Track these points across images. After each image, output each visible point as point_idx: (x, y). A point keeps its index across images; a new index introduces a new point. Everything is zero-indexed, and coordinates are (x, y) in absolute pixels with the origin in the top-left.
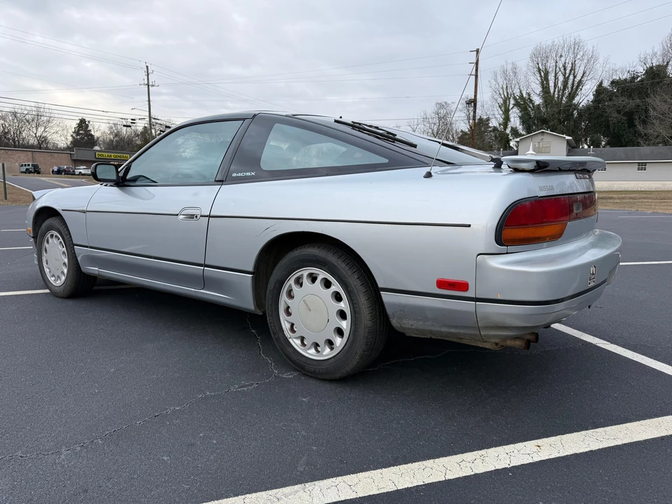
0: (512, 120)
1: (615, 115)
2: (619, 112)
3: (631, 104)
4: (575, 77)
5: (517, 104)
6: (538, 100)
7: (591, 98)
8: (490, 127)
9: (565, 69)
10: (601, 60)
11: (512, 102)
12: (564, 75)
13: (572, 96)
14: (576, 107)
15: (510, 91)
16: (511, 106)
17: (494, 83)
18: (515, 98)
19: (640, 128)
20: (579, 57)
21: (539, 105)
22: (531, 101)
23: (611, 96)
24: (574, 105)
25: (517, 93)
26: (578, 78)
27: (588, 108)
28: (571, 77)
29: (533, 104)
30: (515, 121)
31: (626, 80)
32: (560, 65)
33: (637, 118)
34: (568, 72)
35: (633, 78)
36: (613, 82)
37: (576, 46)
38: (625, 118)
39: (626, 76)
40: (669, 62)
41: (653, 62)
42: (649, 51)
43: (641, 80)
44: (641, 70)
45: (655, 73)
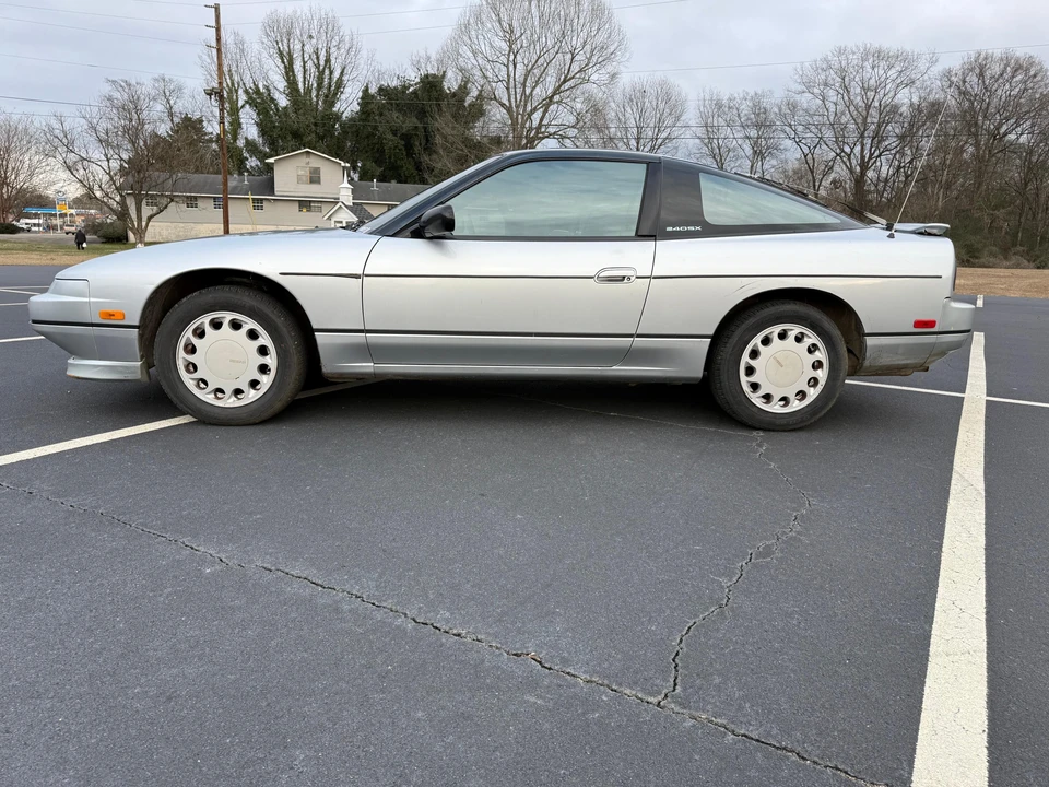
0: (244, 126)
1: (390, 136)
2: (394, 132)
3: (409, 123)
4: (331, 73)
5: (251, 102)
6: (283, 102)
7: (357, 108)
8: (206, 134)
9: (318, 58)
10: (364, 53)
11: (242, 98)
12: (318, 66)
13: (331, 99)
14: (338, 117)
15: (236, 78)
16: (240, 103)
17: (208, 61)
18: (246, 92)
19: (425, 158)
20: (334, 43)
21: (286, 108)
22: (273, 100)
23: (381, 108)
24: (336, 114)
25: (249, 85)
26: (336, 75)
27: (351, 119)
28: (327, 72)
29: (276, 105)
30: (250, 130)
31: (396, 88)
32: (309, 49)
33: (417, 143)
34: (322, 63)
35: (405, 87)
36: (381, 89)
37: (329, 26)
38: (403, 143)
39: (394, 83)
40: (444, 72)
41: (429, 69)
42: (422, 53)
43: (415, 92)
44: (413, 77)
45: (431, 84)
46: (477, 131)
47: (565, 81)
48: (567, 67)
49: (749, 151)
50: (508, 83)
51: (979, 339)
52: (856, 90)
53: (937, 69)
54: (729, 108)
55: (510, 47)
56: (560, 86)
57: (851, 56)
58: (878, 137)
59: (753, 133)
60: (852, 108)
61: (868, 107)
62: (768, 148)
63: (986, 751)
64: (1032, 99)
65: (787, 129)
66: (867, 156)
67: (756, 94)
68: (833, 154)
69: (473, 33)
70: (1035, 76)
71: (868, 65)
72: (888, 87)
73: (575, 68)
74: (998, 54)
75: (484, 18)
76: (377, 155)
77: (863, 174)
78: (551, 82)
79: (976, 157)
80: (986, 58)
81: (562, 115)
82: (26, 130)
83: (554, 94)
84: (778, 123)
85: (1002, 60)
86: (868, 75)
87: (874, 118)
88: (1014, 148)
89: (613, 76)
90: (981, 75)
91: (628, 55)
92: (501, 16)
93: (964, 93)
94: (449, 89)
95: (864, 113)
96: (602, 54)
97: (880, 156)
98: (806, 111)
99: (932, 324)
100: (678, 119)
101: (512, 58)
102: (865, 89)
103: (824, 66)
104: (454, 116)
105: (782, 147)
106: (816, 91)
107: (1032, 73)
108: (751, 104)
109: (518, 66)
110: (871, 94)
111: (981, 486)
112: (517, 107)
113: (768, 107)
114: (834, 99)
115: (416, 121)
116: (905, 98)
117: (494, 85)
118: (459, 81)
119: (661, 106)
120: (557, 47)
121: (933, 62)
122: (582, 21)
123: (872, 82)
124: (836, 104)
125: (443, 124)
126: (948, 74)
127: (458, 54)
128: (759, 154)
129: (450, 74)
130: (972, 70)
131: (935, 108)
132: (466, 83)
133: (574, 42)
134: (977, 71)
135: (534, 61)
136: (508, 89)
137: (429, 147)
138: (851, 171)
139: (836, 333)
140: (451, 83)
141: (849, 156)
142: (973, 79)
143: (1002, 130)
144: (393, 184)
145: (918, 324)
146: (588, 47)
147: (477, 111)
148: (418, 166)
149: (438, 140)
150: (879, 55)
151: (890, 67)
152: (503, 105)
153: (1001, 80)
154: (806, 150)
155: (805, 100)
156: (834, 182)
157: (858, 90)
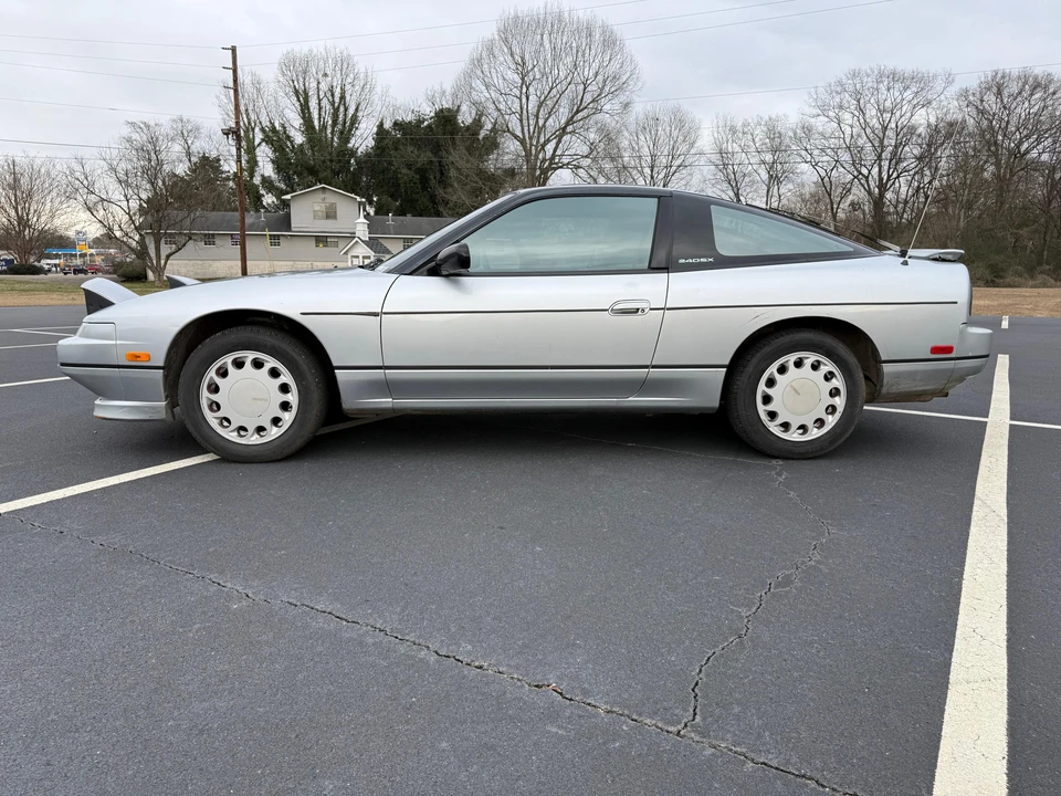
0: (260, 164)
1: (405, 171)
2: (409, 167)
3: (425, 156)
4: (346, 109)
5: (267, 140)
6: (299, 139)
7: (371, 143)
8: (223, 172)
9: (333, 95)
10: (378, 89)
11: (259, 136)
12: (333, 103)
13: (346, 135)
14: (353, 153)
15: (253, 117)
16: (257, 142)
17: (226, 101)
18: (263, 130)
19: (440, 192)
20: (349, 80)
21: (302, 145)
22: (288, 137)
23: (396, 143)
24: (352, 150)
25: (266, 123)
26: (351, 111)
27: (367, 155)
28: (342, 109)
29: (291, 142)
30: (266, 168)
31: (410, 122)
32: (324, 87)
33: (432, 177)
34: (337, 100)
35: (420, 122)
36: (396, 124)
37: (344, 64)
38: (418, 176)
39: (409, 118)
40: (459, 106)
41: (444, 103)
42: (437, 88)
43: (429, 126)
44: (428, 111)
45: (446, 118)
46: (492, 164)
47: (578, 112)
48: (580, 98)
49: (765, 176)
50: (521, 115)
51: (1003, 361)
52: (871, 112)
53: (953, 90)
54: (744, 133)
55: (523, 79)
56: (573, 117)
57: (865, 80)
58: (896, 159)
59: (768, 157)
60: (868, 130)
61: (885, 129)
62: (784, 172)
63: (1005, 777)
64: (1052, 116)
65: (803, 153)
66: (885, 178)
67: (770, 119)
68: (851, 177)
69: (486, 66)
70: (1054, 93)
71: (883, 87)
72: (904, 109)
73: (588, 98)
74: (1015, 73)
75: (496, 52)
76: (392, 190)
77: (882, 195)
78: (563, 113)
79: (997, 176)
80: (1003, 77)
81: (575, 146)
82: (48, 174)
83: (567, 124)
84: (794, 147)
85: (1019, 78)
86: (884, 97)
87: (890, 141)
88: (1036, 165)
89: (626, 106)
90: (999, 93)
91: (640, 84)
92: (513, 49)
93: (982, 112)
94: (463, 122)
95: (881, 135)
96: (614, 84)
97: (898, 177)
98: (822, 134)
99: (949, 350)
100: (692, 145)
101: (524, 90)
102: (881, 111)
103: (839, 89)
104: (468, 149)
105: (798, 171)
106: (831, 114)
107: (1051, 90)
108: (765, 129)
109: (531, 98)
110: (887, 116)
111: (1004, 512)
112: (531, 138)
113: (783, 131)
114: (850, 122)
115: (429, 154)
116: (922, 119)
117: (507, 117)
118: (473, 115)
119: (675, 134)
120: (569, 79)
121: (949, 81)
122: (593, 52)
123: (888, 104)
124: (852, 127)
125: (457, 158)
126: (964, 94)
127: (471, 87)
128: (774, 179)
129: (464, 108)
130: (989, 89)
131: (953, 128)
132: (481, 116)
133: (586, 73)
134: (995, 89)
135: (546, 92)
136: (521, 121)
137: (443, 181)
138: (869, 192)
139: (852, 360)
140: (466, 117)
141: (867, 178)
142: (990, 98)
143: (1023, 148)
144: (409, 218)
145: (935, 350)
146: (600, 78)
147: (492, 144)
148: (433, 199)
149: (453, 173)
150: (894, 77)
151: (905, 89)
152: (516, 137)
153: (1019, 99)
154: (823, 174)
155: (820, 123)
156: (852, 204)
157: (874, 112)
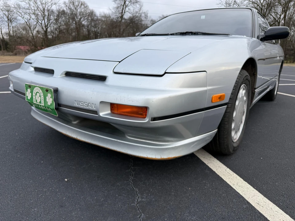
49: (6, 19)
58: (49, 20)
59: (7, 13)
60: (39, 9)
61: (44, 9)
62: (13, 19)
64: (86, 13)
65: (19, 13)
66: (47, 24)
68: (36, 23)
70: (86, 7)
72: (49, 4)
77: (47, 29)
84: (15, 11)
85: (78, 1)
87: (46, 13)
88: (83, 26)
90: (73, 4)
93: (70, 9)
95: (43, 11)
97: (50, 25)
98: (24, 8)
102: (42, 4)
105: (18, 19)
106: (27, 2)
107: (85, 6)
108: (3, 3)
110: (44, 5)
113: (10, 5)
123: (44, 2)
124: (34, 7)
126: (65, 3)
128: (10, 20)
131: (63, 12)
134: (72, 3)
138: (43, 28)
141: (41, 24)
142: (72, 6)
153: (78, 7)
154: (27, 21)
155: (23, 4)
156: (38, 31)
157: (40, 4)
